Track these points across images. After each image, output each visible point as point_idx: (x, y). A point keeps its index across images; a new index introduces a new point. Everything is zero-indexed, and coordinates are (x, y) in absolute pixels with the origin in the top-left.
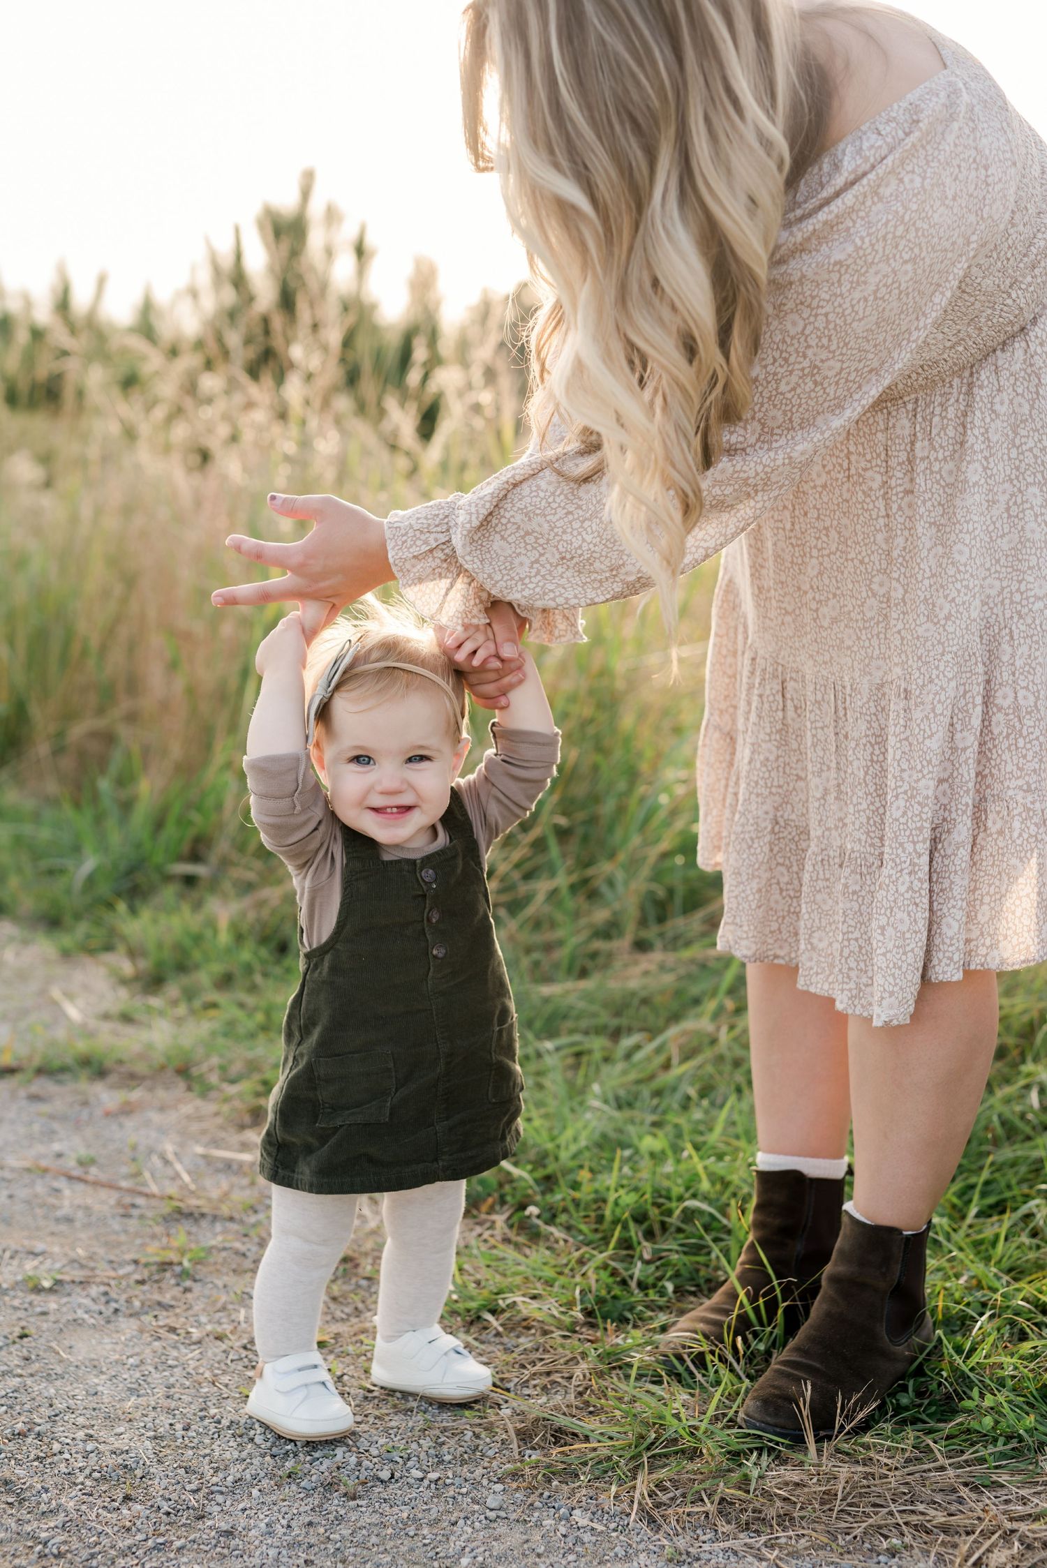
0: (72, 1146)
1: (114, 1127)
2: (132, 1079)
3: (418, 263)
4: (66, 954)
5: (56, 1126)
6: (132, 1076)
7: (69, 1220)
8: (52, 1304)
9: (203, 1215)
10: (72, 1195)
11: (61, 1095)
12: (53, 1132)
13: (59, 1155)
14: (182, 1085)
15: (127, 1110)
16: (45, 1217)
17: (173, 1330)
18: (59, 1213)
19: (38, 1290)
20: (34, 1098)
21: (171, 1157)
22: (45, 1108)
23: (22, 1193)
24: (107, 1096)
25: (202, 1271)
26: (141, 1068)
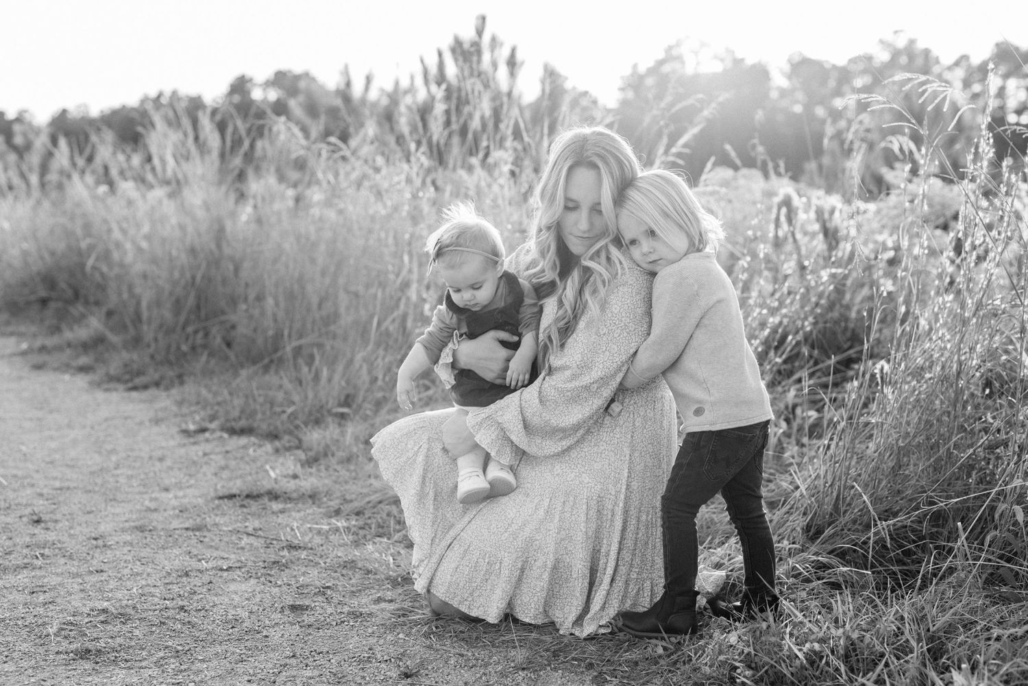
0: (252, 524)
1: (275, 518)
2: (290, 499)
3: (546, 67)
4: (277, 451)
5: (249, 517)
6: (289, 499)
7: (243, 548)
8: (225, 574)
9: (300, 547)
10: (246, 540)
11: (254, 506)
12: (248, 519)
13: (246, 527)
14: (310, 501)
15: (282, 511)
16: (233, 548)
17: (271, 582)
18: (239, 546)
19: (221, 570)
20: (243, 506)
21: (295, 528)
22: (245, 510)
23: (225, 539)
24: (276, 506)
25: (290, 565)
26: (295, 495)
